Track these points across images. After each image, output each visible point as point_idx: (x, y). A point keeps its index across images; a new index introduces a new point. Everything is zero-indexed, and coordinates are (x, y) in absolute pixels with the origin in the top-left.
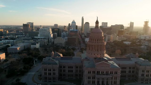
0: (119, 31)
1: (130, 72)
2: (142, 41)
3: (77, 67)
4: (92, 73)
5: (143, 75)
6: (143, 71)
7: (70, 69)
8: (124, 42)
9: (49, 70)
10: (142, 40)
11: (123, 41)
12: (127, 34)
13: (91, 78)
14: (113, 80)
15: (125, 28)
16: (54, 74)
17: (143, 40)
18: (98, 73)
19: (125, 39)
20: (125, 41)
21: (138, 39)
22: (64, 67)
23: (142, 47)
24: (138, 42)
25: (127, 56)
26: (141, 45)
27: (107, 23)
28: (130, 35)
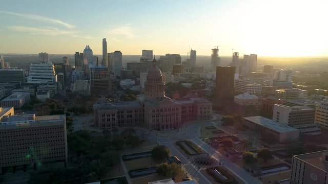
0: (174, 66)
1: (190, 111)
2: (207, 81)
3: (136, 111)
4: (156, 111)
5: (201, 112)
6: (201, 109)
7: (128, 114)
8: (182, 84)
9: (107, 116)
10: (207, 79)
11: (180, 82)
12: (187, 71)
13: (156, 116)
14: (175, 117)
15: (182, 60)
16: (114, 119)
17: (210, 80)
18: (162, 110)
19: (184, 79)
20: (184, 82)
21: (202, 79)
22: (122, 112)
23: (206, 89)
24: (201, 84)
25: (186, 96)
26: (204, 87)
27: (151, 51)
28: (190, 73)
